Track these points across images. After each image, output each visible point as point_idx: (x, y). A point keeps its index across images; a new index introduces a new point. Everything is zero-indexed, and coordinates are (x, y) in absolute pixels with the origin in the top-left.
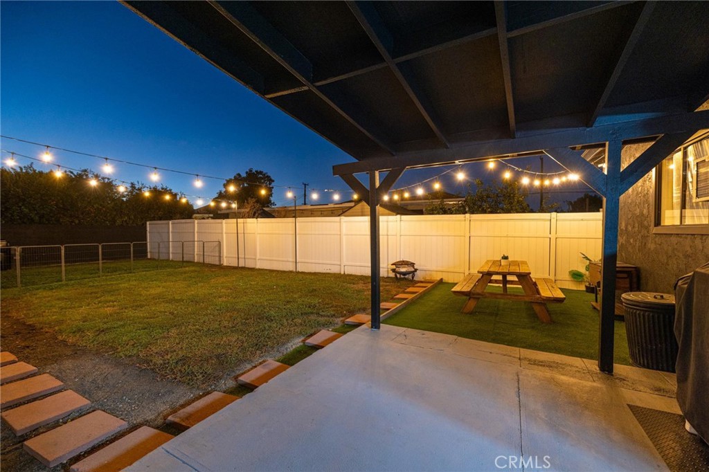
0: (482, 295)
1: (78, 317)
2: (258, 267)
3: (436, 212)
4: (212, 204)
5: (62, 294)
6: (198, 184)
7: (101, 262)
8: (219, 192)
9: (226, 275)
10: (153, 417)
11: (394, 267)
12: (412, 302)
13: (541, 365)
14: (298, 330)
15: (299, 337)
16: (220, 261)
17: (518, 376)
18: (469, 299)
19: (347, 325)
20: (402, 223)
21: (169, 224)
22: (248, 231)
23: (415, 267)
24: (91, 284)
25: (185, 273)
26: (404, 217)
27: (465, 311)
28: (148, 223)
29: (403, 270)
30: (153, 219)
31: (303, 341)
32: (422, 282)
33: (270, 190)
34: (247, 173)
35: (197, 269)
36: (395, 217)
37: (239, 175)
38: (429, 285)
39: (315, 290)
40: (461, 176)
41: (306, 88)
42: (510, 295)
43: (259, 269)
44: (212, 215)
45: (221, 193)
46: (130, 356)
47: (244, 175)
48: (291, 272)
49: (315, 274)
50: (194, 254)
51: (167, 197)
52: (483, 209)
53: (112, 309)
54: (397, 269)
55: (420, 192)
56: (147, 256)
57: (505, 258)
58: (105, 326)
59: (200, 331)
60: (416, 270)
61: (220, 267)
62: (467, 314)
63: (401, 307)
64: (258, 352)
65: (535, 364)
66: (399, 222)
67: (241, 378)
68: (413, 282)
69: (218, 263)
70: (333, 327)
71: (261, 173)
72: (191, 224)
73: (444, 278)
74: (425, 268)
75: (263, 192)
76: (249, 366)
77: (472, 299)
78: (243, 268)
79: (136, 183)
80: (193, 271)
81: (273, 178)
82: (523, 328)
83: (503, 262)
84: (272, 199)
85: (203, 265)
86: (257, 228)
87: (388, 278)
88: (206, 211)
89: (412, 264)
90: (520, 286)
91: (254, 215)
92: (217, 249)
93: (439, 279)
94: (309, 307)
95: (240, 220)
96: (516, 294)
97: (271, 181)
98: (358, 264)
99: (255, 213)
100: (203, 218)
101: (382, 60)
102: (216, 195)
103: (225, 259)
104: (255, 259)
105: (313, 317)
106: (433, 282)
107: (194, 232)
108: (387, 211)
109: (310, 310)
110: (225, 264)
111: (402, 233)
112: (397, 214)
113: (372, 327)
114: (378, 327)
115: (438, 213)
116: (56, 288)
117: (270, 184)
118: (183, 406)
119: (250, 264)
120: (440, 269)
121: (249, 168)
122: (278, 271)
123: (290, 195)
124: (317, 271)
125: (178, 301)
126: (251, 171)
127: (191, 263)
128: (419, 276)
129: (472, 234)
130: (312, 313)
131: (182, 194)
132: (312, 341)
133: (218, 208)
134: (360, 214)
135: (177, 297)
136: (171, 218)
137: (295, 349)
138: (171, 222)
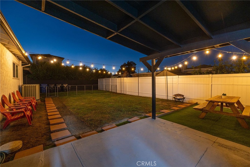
0: (209, 111)
1: (75, 105)
2: (127, 94)
3: (196, 74)
4: (117, 73)
5: (75, 98)
6: (114, 68)
7: (85, 90)
8: (119, 69)
9: (116, 96)
10: (78, 134)
11: (174, 96)
12: (177, 111)
13: (225, 147)
14: (128, 115)
15: (127, 118)
16: (116, 91)
17: (207, 149)
18: (202, 112)
19: (146, 116)
20: (179, 79)
21: (103, 79)
22: (124, 82)
23: (184, 97)
24: (82, 96)
25: (106, 94)
26: (180, 76)
27: (200, 117)
28: (99, 79)
29: (178, 98)
30: (100, 78)
31: (127, 120)
32: (187, 103)
33: (135, 68)
34: (127, 62)
35: (109, 93)
36: (176, 76)
37: (125, 63)
38: (189, 105)
39: (141, 103)
40: (195, 58)
41: (116, 34)
42: (224, 112)
43: (128, 95)
44: (118, 77)
45: (120, 69)
46: (81, 117)
47: (126, 63)
48: (137, 96)
49: (145, 97)
50: (110, 89)
51: (104, 72)
52: (222, 72)
53: (83, 103)
54: (176, 97)
55: (180, 66)
56: (98, 89)
57: (224, 95)
58: (80, 108)
59: (100, 112)
60: (184, 98)
61: (116, 93)
62: (200, 118)
63: (171, 112)
64: (112, 121)
65: (221, 146)
66: (177, 78)
67: (102, 128)
68: (183, 103)
69: (116, 92)
70: (141, 117)
71: (132, 62)
72: (109, 80)
73: (198, 102)
74: (189, 97)
75: (133, 69)
76: (107, 125)
77: (203, 112)
78: (123, 94)
79: (96, 68)
80: (108, 94)
81: (136, 64)
82: (229, 129)
83: (223, 97)
84: (136, 71)
85: (111, 92)
86: (127, 81)
87: (173, 100)
88: (115, 75)
89: (183, 96)
90: (230, 108)
91: (127, 77)
92: (116, 87)
93: (195, 102)
94: (136, 109)
95: (122, 78)
96: (227, 112)
97: (135, 65)
98: (161, 94)
99: (127, 76)
100: (115, 78)
101: (134, 19)
102: (118, 70)
103: (118, 91)
104: (126, 91)
105: (136, 112)
106: (191, 104)
107: (110, 82)
108: (173, 74)
109: (136, 110)
110: (118, 92)
111: (179, 83)
112: (178, 75)
113: (152, 118)
114: (155, 119)
115: (197, 74)
116: (75, 97)
117: (135, 66)
118: (85, 133)
119: (125, 93)
120: (196, 98)
121: (128, 61)
122: (133, 95)
123: (142, 69)
124: (146, 96)
125: (99, 103)
126: (129, 62)
127: (109, 91)
128: (186, 100)
129: (213, 83)
130: (136, 111)
131: (108, 70)
132: (130, 120)
133: (118, 74)
134: (163, 75)
135: (100, 102)
136: (104, 78)
137: (124, 122)
138: (104, 79)
